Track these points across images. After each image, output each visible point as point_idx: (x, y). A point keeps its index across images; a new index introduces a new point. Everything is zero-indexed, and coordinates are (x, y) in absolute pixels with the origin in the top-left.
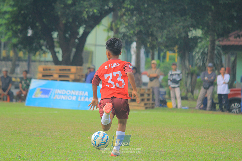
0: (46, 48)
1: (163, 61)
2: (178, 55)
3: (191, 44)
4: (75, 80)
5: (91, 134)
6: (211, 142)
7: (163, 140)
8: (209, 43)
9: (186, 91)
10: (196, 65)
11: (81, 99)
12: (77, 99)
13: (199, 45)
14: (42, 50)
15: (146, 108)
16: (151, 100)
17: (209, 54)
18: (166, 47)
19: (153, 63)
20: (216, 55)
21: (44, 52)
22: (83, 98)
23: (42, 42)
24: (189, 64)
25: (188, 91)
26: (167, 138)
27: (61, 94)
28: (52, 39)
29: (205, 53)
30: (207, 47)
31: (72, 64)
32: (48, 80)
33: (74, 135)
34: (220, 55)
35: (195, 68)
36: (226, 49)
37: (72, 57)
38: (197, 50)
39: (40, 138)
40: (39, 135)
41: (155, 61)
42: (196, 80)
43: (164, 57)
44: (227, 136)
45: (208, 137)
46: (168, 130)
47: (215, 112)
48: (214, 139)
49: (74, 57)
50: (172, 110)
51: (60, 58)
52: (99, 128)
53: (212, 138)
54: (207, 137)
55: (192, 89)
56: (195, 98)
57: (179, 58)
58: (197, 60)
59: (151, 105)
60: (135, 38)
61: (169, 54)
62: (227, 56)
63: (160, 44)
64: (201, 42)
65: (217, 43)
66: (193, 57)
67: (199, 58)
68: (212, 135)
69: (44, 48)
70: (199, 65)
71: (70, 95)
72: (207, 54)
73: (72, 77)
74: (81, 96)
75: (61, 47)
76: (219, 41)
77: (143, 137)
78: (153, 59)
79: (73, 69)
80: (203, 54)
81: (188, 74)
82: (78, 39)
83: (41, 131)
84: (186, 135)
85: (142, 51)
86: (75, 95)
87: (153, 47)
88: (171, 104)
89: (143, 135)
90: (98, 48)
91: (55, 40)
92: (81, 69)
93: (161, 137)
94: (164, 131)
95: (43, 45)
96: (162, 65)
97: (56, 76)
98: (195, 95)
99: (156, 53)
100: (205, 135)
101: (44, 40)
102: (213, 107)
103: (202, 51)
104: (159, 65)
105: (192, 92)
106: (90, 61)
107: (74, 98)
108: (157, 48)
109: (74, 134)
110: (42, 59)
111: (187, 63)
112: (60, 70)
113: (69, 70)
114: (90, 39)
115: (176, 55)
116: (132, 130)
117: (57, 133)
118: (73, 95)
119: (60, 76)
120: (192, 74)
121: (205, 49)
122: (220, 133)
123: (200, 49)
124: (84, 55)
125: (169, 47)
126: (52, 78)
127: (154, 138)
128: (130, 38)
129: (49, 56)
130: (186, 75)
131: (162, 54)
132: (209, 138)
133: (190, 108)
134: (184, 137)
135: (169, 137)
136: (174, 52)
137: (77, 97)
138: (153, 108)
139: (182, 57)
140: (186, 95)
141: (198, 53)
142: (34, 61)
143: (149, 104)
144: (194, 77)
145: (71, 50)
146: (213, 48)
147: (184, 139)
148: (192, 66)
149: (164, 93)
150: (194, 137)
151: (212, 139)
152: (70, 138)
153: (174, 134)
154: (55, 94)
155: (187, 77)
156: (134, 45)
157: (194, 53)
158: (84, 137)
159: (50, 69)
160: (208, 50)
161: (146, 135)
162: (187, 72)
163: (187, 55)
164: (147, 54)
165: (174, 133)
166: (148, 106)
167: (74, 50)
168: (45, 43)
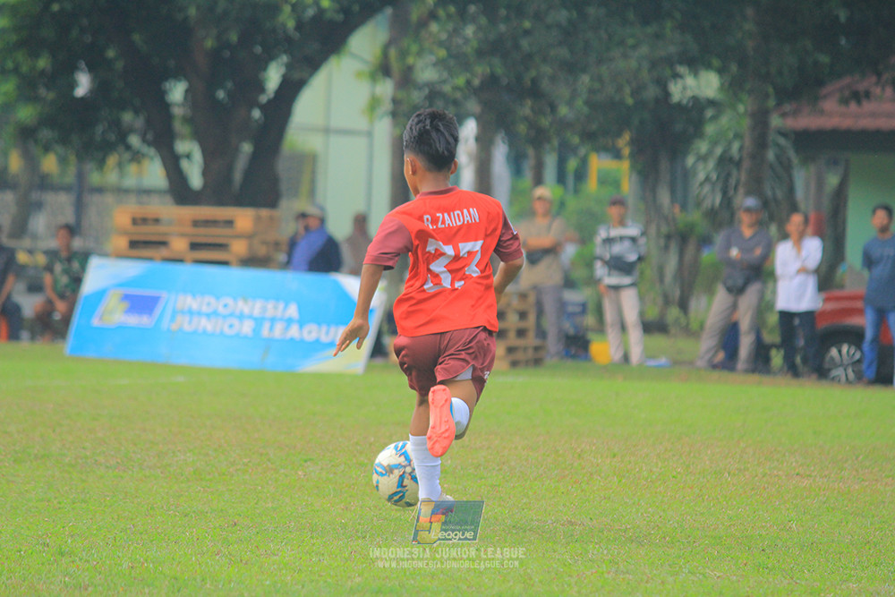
0: (144, 140)
1: (576, 191)
2: (633, 167)
3: (678, 127)
4: (251, 261)
5: (310, 460)
6: (753, 489)
7: (576, 482)
8: (746, 123)
9: (660, 300)
10: (698, 204)
11: (271, 329)
12: (257, 331)
13: (710, 129)
14: (128, 147)
15: (514, 364)
16: (531, 334)
17: (746, 164)
18: (589, 137)
19: (540, 198)
20: (771, 166)
21: (137, 157)
22: (279, 327)
23: (127, 117)
24: (673, 200)
25: (667, 301)
26: (591, 475)
27: (199, 313)
28: (165, 107)
29: (731, 160)
30: (737, 136)
31: (240, 200)
32: (150, 259)
33: (246, 465)
34: (788, 168)
35: (695, 216)
36: (810, 143)
37: (238, 176)
38: (703, 147)
39: (121, 477)
40: (118, 463)
41: (548, 191)
42: (696, 260)
43: (581, 175)
44: (812, 468)
45: (740, 470)
46: (594, 444)
47: (766, 379)
48: (763, 477)
49: (248, 174)
50: (610, 370)
51: (196, 180)
52: (340, 440)
53: (756, 476)
54: (737, 472)
55: (682, 292)
56: (694, 326)
57: (634, 176)
58: (702, 184)
59: (530, 354)
60: (473, 105)
61: (599, 163)
62: (812, 168)
63: (564, 125)
64: (714, 118)
65: (776, 121)
66: (687, 175)
67: (707, 179)
68: (756, 463)
69: (134, 140)
70: (707, 204)
71: (232, 315)
72: (738, 164)
73: (239, 247)
74: (273, 320)
75: (198, 136)
76: (784, 115)
77: (501, 469)
78: (538, 181)
79: (244, 218)
80: (725, 161)
81: (668, 237)
82: (263, 108)
83: (123, 449)
84: (660, 464)
85: (500, 152)
86: (250, 317)
87: (538, 138)
88: (604, 348)
89: (504, 463)
90: (334, 139)
91: (178, 111)
92: (271, 218)
93: (567, 472)
94: (579, 450)
95: (131, 130)
96: (572, 203)
97: (179, 245)
98: (692, 314)
99: (550, 161)
100: (730, 463)
101: (136, 112)
102: (761, 360)
103: (719, 151)
104: (562, 204)
105: (683, 305)
106: (304, 188)
107: (247, 327)
108: (556, 143)
109: (245, 461)
110: (130, 181)
111: (664, 197)
112: (196, 223)
113: (230, 223)
114: (306, 108)
115: (625, 166)
116: (463, 447)
117: (182, 457)
118: (241, 317)
119: (194, 246)
120: (682, 237)
121: (730, 143)
122: (787, 454)
123: (714, 143)
124: (282, 167)
125: (598, 138)
126: (164, 252)
127: (542, 475)
128: (456, 103)
129: (154, 173)
130: (662, 242)
131: (572, 164)
132: (747, 473)
133: (676, 363)
134: (654, 469)
135: (596, 471)
136: (617, 155)
137: (259, 322)
138: (537, 362)
139: (647, 173)
140: (662, 315)
141: (703, 158)
142: (100, 190)
143: (525, 349)
144: (690, 250)
145: (237, 150)
146: (761, 143)
147: (654, 477)
148: (684, 207)
149: (578, 309)
150: (691, 470)
151: (756, 478)
152: (232, 476)
153: (615, 460)
154: (175, 313)
155: (666, 248)
156: (469, 130)
157: (690, 160)
158: (282, 471)
159: (157, 221)
160: (741, 149)
161: (513, 463)
162: (664, 229)
163: (664, 165)
164: (516, 162)
165: (614, 456)
166: (520, 356)
167: (247, 148)
168: (139, 122)
